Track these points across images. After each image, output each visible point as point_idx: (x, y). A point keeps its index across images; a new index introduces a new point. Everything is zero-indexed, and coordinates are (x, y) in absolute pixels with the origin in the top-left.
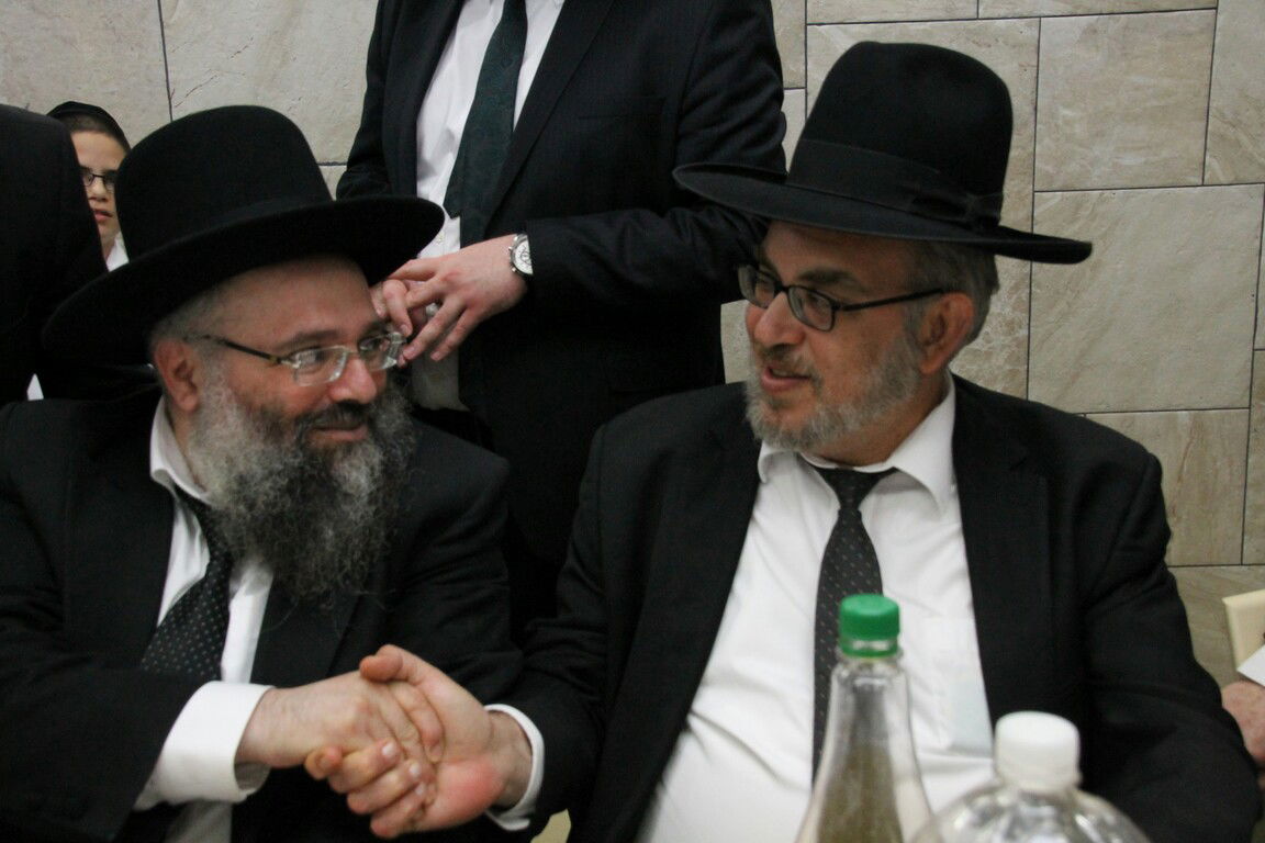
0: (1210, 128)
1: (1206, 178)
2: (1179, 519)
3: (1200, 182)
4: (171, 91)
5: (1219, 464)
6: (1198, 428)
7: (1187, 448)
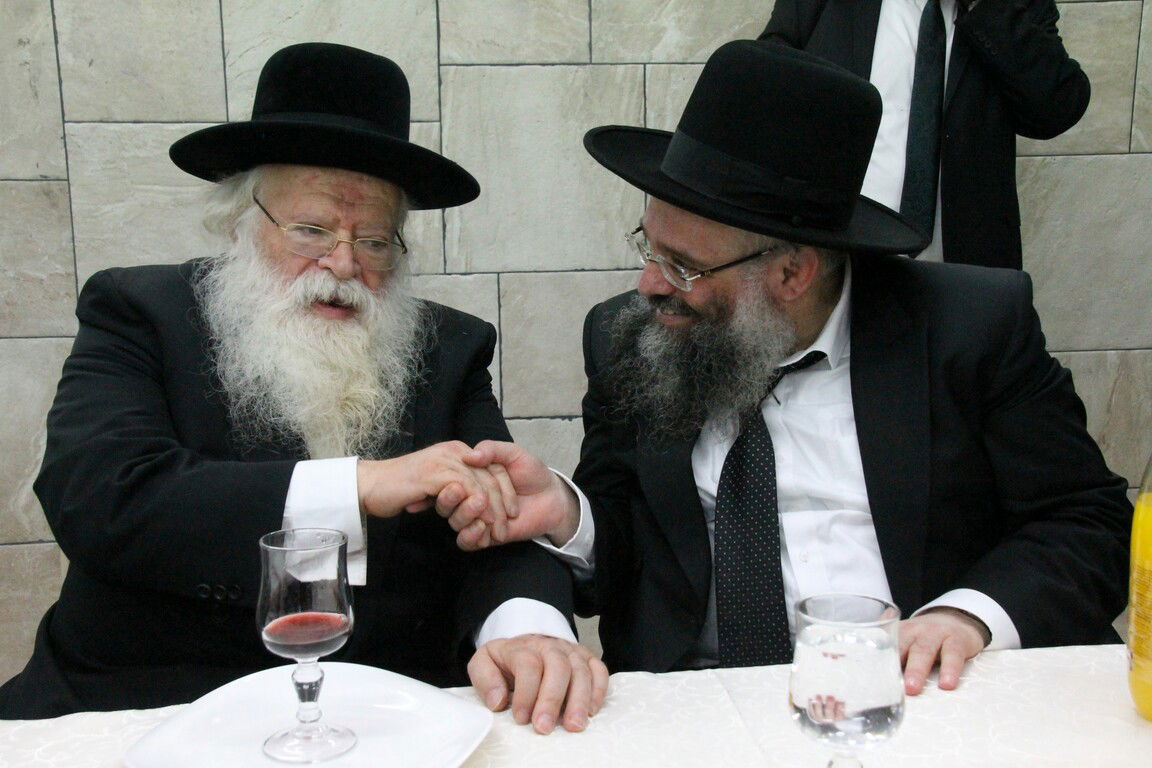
0: (1136, 103)
1: (1132, 146)
2: (1108, 446)
3: (1126, 149)
4: (226, 52)
5: (1142, 397)
6: (1124, 364)
7: (1115, 383)
